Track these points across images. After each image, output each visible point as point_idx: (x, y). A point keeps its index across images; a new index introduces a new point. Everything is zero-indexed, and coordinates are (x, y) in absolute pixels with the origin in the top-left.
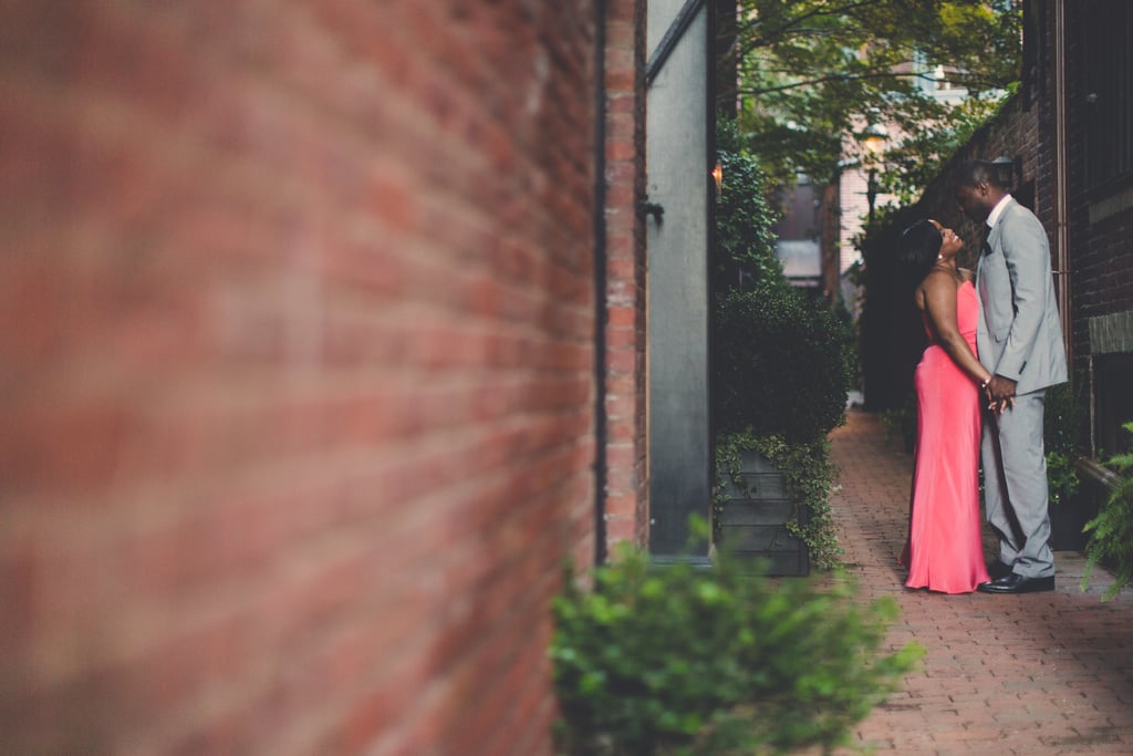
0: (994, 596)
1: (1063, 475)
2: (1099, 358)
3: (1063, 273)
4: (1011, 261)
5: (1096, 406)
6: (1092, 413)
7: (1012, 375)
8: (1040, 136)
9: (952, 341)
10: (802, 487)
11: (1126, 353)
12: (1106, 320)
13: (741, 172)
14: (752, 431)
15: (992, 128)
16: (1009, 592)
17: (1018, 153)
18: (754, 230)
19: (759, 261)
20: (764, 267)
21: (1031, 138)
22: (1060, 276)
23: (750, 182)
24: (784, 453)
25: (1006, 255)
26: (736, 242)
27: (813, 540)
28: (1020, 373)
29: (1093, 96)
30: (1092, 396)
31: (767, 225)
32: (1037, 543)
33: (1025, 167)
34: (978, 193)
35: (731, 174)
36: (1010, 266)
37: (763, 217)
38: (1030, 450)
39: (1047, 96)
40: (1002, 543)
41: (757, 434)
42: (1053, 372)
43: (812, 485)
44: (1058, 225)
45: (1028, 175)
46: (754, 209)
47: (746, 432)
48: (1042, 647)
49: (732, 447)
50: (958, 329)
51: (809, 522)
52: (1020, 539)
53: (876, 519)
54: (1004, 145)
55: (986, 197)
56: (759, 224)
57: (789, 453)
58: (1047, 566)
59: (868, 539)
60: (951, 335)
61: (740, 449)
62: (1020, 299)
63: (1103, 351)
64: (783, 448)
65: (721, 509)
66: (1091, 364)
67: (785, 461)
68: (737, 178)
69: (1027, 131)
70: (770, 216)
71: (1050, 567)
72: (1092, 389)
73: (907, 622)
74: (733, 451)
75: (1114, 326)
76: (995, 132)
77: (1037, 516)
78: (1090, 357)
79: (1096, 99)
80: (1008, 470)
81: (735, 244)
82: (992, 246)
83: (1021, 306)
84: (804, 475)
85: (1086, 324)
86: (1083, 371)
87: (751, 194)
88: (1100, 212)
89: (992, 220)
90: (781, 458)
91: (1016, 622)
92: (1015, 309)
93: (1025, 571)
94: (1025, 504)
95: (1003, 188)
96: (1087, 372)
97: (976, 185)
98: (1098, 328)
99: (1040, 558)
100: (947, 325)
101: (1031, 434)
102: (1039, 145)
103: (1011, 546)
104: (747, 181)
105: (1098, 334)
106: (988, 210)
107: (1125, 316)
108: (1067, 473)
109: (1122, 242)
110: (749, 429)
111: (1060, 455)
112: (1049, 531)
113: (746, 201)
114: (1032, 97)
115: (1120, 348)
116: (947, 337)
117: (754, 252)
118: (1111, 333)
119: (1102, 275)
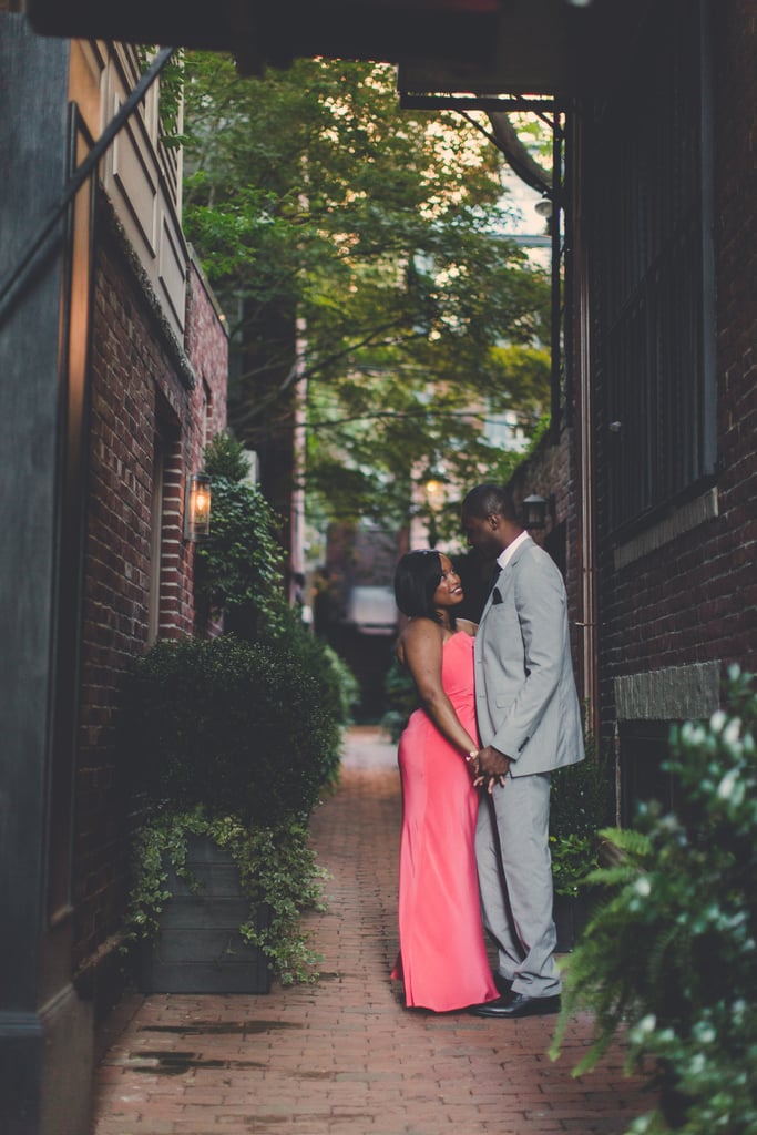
0: (488, 1021)
1: (583, 862)
2: (625, 725)
3: (588, 625)
4: (525, 616)
5: (621, 781)
6: (618, 788)
7: (510, 752)
8: (571, 473)
9: (434, 702)
10: (260, 882)
11: (650, 721)
12: (631, 680)
13: (241, 501)
14: (203, 811)
15: (530, 466)
16: (506, 1015)
17: (552, 492)
18: (256, 569)
19: (261, 603)
20: (265, 610)
21: (564, 474)
22: (585, 628)
23: (251, 513)
24: (240, 838)
25: (519, 608)
26: (232, 582)
27: (274, 948)
28: (519, 751)
29: (617, 424)
30: (618, 768)
31: (272, 564)
32: (539, 956)
33: (558, 507)
34: (488, 526)
35: (230, 503)
36: (522, 621)
37: (268, 553)
38: (532, 839)
39: (574, 424)
40: (500, 952)
41: (209, 815)
42: (560, 754)
43: (273, 880)
44: (583, 570)
45: (561, 515)
46: (254, 544)
47: (194, 812)
48: (523, 1109)
49: (177, 830)
50: (443, 689)
51: (270, 926)
52: (522, 950)
53: (385, 906)
54: (540, 484)
55: (497, 532)
56: (261, 562)
57: (247, 839)
58: (553, 982)
59: (363, 936)
60: (434, 694)
61: (188, 834)
62: (533, 663)
63: (628, 718)
64: (240, 833)
65: (159, 910)
66: (617, 732)
67: (241, 848)
68: (236, 508)
69: (560, 467)
70: (274, 553)
71: (556, 984)
72: (617, 760)
73: (366, 1067)
74: (178, 836)
75: (638, 687)
76: (533, 470)
77: (539, 922)
78: (615, 723)
79: (620, 428)
80: (508, 863)
81: (231, 583)
82: (502, 592)
83: (534, 670)
84: (263, 867)
85: (612, 684)
86: (608, 738)
87: (254, 525)
88: (626, 555)
89: (504, 560)
90: (236, 845)
91: (502, 1065)
92: (528, 673)
93: (526, 990)
94: (526, 905)
95: (522, 525)
96: (613, 740)
97: (486, 517)
98: (623, 691)
99: (543, 974)
100: (429, 680)
101: (534, 820)
102: (570, 483)
103: (510, 957)
104: (247, 512)
105: (623, 696)
106: (500, 548)
107: (648, 678)
108: (588, 860)
109: (646, 590)
110: (199, 809)
111: (581, 838)
112: (555, 940)
113: (244, 535)
114: (562, 426)
115: (643, 714)
116: (428, 695)
117: (255, 592)
118: (635, 696)
119: (627, 629)
